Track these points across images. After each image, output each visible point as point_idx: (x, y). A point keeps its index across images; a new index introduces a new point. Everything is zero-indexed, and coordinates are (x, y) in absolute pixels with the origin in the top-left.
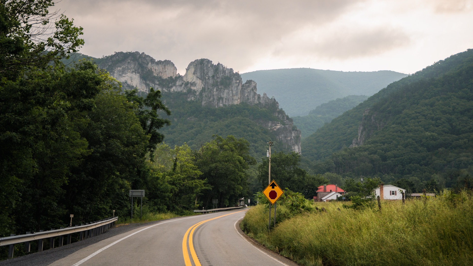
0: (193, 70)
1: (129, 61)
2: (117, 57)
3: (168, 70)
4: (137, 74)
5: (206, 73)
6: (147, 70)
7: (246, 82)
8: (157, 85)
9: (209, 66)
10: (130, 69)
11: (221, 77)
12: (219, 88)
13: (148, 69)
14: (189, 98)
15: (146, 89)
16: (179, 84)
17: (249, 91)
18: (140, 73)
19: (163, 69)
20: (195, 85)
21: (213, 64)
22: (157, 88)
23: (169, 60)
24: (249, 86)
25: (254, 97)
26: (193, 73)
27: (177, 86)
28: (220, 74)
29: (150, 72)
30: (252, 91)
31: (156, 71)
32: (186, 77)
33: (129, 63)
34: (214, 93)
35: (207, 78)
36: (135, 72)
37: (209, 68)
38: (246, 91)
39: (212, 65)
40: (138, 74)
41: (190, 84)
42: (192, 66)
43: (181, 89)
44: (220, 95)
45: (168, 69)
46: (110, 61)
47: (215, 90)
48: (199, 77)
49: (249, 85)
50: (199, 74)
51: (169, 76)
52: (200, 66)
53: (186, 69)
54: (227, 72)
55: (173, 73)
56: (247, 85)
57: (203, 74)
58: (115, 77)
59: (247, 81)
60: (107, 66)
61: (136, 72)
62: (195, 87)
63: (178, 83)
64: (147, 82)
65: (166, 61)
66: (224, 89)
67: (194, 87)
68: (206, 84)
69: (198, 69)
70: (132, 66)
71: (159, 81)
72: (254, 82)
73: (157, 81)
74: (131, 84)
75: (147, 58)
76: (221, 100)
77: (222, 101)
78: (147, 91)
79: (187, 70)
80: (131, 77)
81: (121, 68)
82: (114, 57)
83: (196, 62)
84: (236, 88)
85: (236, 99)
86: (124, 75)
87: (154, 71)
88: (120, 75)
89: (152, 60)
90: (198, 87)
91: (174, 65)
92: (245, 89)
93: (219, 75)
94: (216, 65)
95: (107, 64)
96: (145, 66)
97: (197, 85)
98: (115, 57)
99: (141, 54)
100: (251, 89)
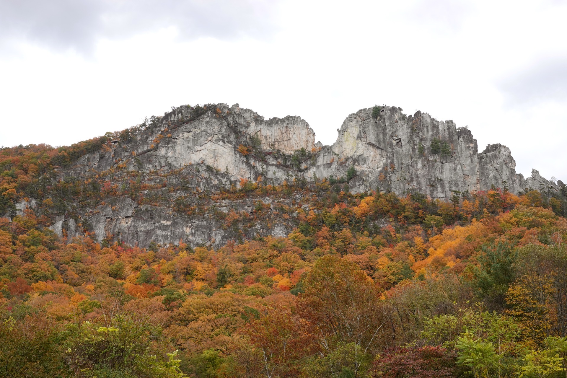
0: (354, 131)
1: (208, 119)
2: (178, 114)
3: (295, 136)
4: (227, 144)
5: (390, 133)
6: (246, 137)
7: (485, 149)
8: (274, 167)
9: (396, 117)
10: (211, 134)
11: (429, 137)
12: (429, 161)
13: (248, 136)
14: (352, 188)
15: (249, 176)
16: (325, 163)
17: (497, 166)
18: (234, 143)
19: (282, 134)
20: (365, 161)
21: (405, 115)
22: (274, 173)
23: (295, 116)
24: (495, 157)
25: (512, 179)
26: (356, 136)
27: (321, 166)
28: (428, 131)
29: (255, 141)
30: (504, 167)
31: (266, 139)
32: (340, 146)
33: (208, 122)
34: (419, 172)
35: (394, 143)
36: (224, 139)
37: (397, 122)
38: (489, 166)
39: (403, 117)
40: (230, 145)
41: (350, 160)
42: (354, 123)
43: (328, 172)
44: (433, 175)
45: (294, 134)
46: (164, 122)
47: (420, 165)
48: (374, 143)
49: (495, 155)
50: (373, 137)
51: (299, 148)
52: (372, 120)
53: (338, 130)
54: (440, 127)
55: (307, 141)
56: (489, 154)
57: (381, 137)
58: (177, 152)
59: (487, 147)
60: (157, 133)
61: (226, 140)
62: (365, 165)
63: (321, 161)
64: (249, 161)
65: (288, 118)
66: (442, 163)
67: (363, 165)
68: (393, 154)
69: (371, 127)
70: (216, 128)
71: (276, 158)
72: (504, 147)
73: (271, 159)
74: (215, 166)
75: (247, 115)
76: (439, 186)
77: (443, 187)
78: (252, 179)
79: (342, 131)
80: (214, 152)
81: (191, 134)
82: (173, 115)
83: (361, 115)
84: (470, 160)
85: (471, 183)
86: (197, 148)
87: (263, 140)
88: (189, 147)
89: (258, 119)
90: (371, 165)
91: (307, 125)
92: (486, 163)
93: (423, 134)
94: (411, 116)
95: (157, 129)
96: (243, 130)
97: (368, 161)
98: (175, 115)
99: (230, 107)
100: (501, 163)
